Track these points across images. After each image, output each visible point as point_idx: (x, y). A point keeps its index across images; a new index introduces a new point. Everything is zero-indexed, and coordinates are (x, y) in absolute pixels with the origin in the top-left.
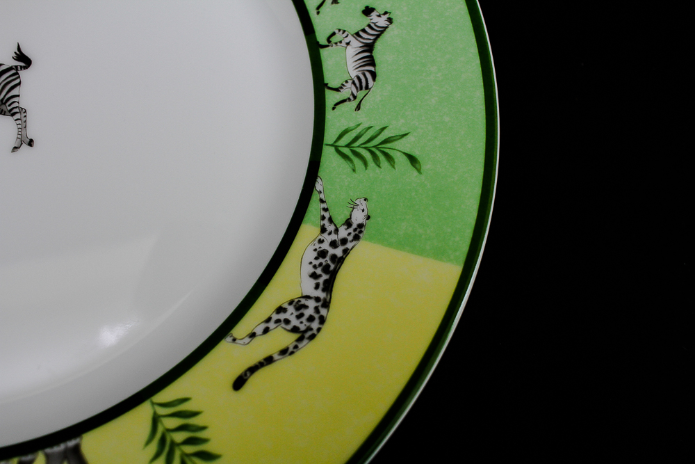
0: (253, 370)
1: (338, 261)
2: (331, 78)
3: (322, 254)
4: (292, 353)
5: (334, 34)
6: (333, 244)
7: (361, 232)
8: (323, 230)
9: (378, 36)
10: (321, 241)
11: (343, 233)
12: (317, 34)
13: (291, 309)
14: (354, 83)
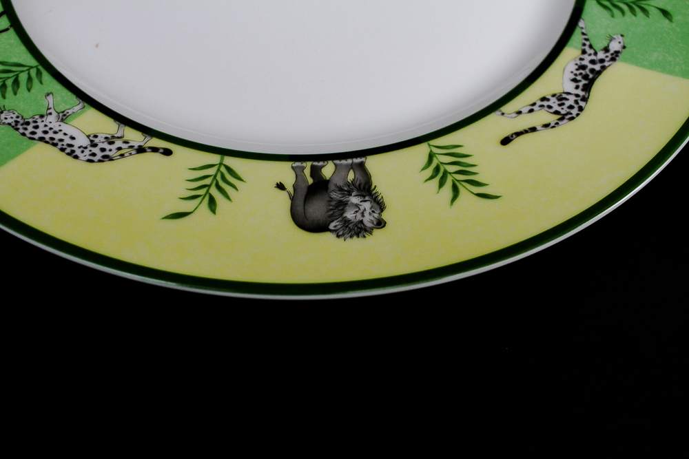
0: (518, 134)
1: (596, 73)
3: (582, 67)
4: (553, 127)
6: (593, 62)
7: (617, 56)
8: (584, 52)
10: (581, 59)
11: (601, 55)
13: (554, 99)
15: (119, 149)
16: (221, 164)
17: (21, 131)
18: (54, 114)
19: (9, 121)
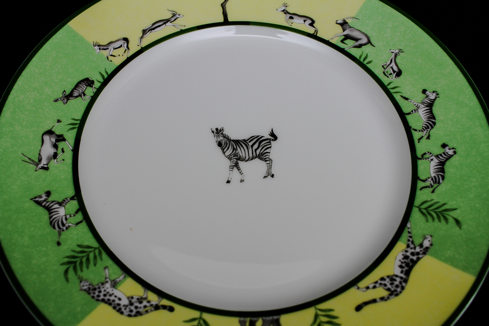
0: (366, 303)
1: (414, 263)
2: (422, 174)
3: (406, 257)
4: (386, 300)
5: (425, 154)
6: (412, 254)
7: (427, 251)
8: (408, 246)
9: (447, 159)
10: (406, 251)
11: (418, 249)
12: (417, 152)
13: (388, 280)
14: (432, 179)
15: (145, 307)
16: (201, 318)
17: (92, 295)
18: (109, 282)
19: (85, 288)
